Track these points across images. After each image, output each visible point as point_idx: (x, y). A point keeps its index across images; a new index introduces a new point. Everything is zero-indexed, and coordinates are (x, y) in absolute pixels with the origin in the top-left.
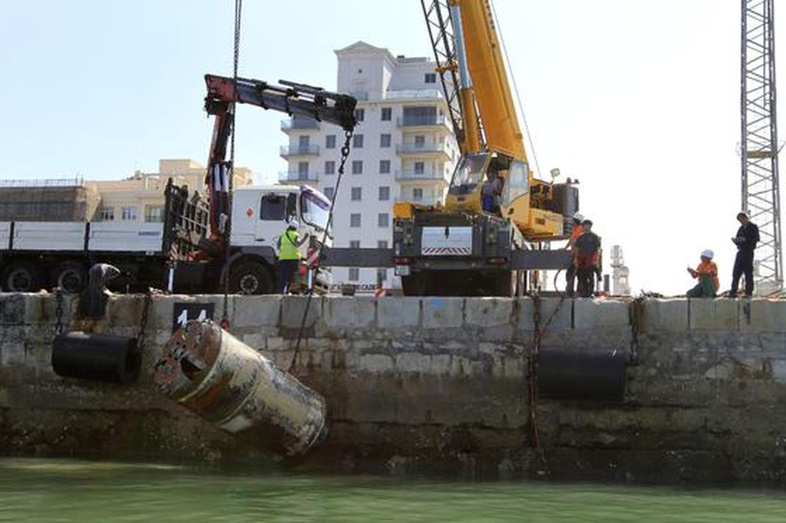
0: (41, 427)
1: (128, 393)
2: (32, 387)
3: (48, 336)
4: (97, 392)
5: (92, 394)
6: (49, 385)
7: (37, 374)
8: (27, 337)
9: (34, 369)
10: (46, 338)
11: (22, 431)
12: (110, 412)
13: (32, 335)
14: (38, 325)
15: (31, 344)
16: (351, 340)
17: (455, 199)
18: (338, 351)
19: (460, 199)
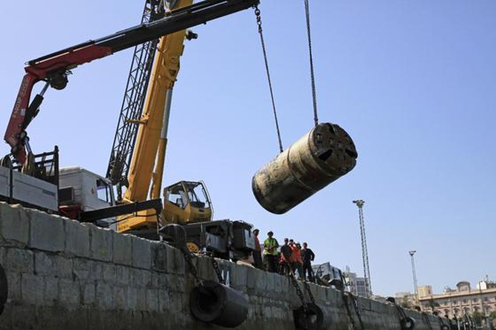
10: (177, 287)
14: (173, 274)
15: (172, 292)
16: (262, 297)
17: (197, 210)
18: (260, 304)
19: (201, 211)
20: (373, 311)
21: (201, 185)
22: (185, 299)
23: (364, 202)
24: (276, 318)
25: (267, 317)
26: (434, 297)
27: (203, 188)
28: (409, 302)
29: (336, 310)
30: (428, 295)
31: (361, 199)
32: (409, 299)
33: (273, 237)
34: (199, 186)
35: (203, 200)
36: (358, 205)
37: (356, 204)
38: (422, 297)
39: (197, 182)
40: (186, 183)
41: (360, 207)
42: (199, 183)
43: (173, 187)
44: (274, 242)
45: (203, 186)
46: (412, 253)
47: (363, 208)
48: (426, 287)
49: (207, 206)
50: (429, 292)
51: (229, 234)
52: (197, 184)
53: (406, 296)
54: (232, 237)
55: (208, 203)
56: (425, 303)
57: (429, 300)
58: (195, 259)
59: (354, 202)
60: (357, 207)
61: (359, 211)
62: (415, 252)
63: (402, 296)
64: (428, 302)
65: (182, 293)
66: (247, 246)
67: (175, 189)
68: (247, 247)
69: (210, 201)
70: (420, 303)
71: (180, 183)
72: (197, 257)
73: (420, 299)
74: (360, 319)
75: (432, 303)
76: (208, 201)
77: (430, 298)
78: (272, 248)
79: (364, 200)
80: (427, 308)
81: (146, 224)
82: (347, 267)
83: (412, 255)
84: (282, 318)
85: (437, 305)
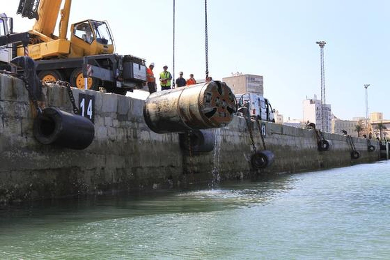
0: (16, 186)
1: (61, 156)
2: (9, 153)
3: (16, 111)
4: (46, 156)
5: (43, 157)
6: (19, 151)
7: (12, 142)
8: (4, 111)
9: (9, 139)
10: (15, 113)
11: (6, 191)
12: (54, 170)
13: (6, 110)
14: (10, 101)
15: (6, 117)
16: (138, 123)
17: (101, 46)
18: (134, 129)
19: (104, 47)
20: (286, 135)
21: (104, 24)
22: (27, 124)
23: (325, 43)
24: (155, 141)
25: (143, 139)
26: (383, 122)
27: (107, 27)
28: (363, 125)
29: (236, 134)
30: (379, 120)
31: (323, 41)
32: (363, 122)
33: (167, 70)
34: (102, 25)
35: (107, 38)
36: (320, 45)
37: (318, 44)
38: (373, 122)
39: (102, 21)
40: (93, 22)
41: (321, 47)
42: (104, 23)
43: (80, 24)
44: (168, 75)
45: (106, 25)
46: (366, 86)
47: (324, 48)
48: (378, 113)
49: (109, 43)
50: (380, 117)
51: (118, 67)
52: (101, 23)
53: (361, 120)
54: (121, 68)
55: (111, 40)
56: (375, 126)
57: (378, 124)
58: (46, 88)
59: (317, 43)
60: (319, 47)
61: (321, 50)
62: (369, 85)
63: (358, 120)
64: (377, 125)
65: (22, 118)
66: (135, 77)
67: (81, 26)
68: (135, 79)
69: (112, 39)
70: (372, 126)
71: (87, 21)
72: (48, 87)
73: (372, 123)
74: (263, 141)
75: (381, 127)
76: (111, 38)
77: (380, 122)
78: (166, 80)
79: (325, 42)
80: (377, 130)
81: (58, 55)
82: (315, 95)
83: (366, 88)
84: (164, 140)
85: (385, 128)
